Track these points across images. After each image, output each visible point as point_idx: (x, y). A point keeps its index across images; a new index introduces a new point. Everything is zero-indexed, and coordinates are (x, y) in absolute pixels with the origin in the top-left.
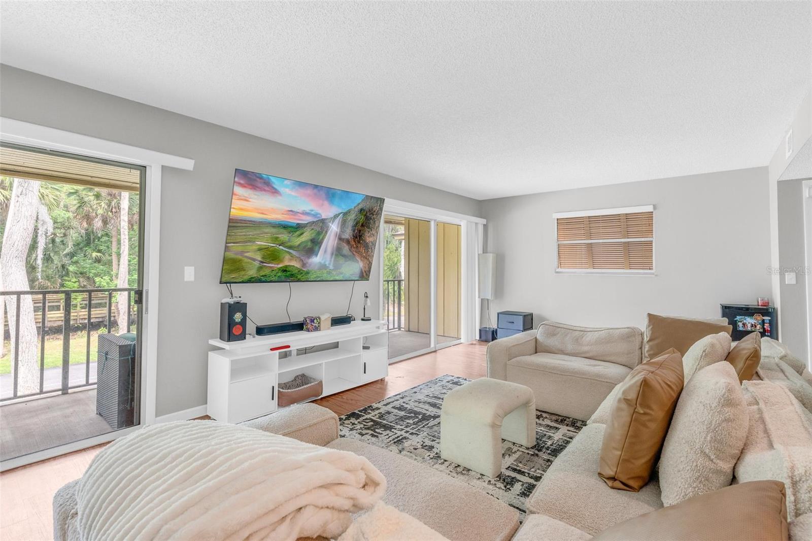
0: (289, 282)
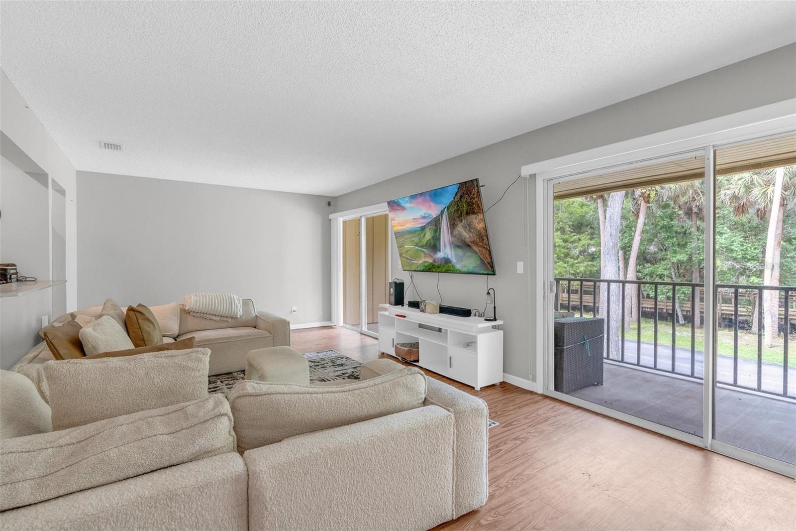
0: (439, 272)
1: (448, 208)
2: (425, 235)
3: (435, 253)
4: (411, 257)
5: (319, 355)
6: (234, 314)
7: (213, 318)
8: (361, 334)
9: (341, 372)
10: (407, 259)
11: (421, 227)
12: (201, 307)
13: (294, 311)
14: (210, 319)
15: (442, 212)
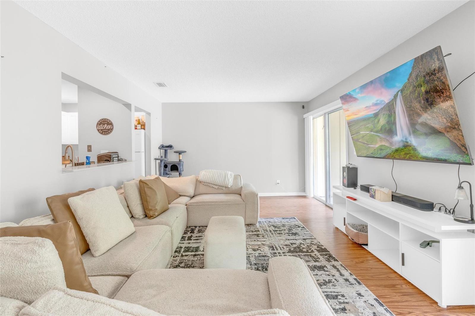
1: (402, 91)
2: (379, 121)
3: (392, 137)
4: (367, 142)
5: (283, 220)
6: (226, 185)
7: (214, 186)
8: (326, 205)
9: (291, 242)
10: (364, 143)
11: (374, 114)
12: (206, 179)
13: (278, 184)
14: (212, 187)
15: (396, 96)
